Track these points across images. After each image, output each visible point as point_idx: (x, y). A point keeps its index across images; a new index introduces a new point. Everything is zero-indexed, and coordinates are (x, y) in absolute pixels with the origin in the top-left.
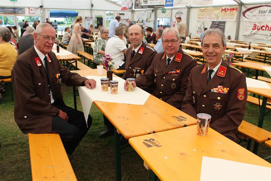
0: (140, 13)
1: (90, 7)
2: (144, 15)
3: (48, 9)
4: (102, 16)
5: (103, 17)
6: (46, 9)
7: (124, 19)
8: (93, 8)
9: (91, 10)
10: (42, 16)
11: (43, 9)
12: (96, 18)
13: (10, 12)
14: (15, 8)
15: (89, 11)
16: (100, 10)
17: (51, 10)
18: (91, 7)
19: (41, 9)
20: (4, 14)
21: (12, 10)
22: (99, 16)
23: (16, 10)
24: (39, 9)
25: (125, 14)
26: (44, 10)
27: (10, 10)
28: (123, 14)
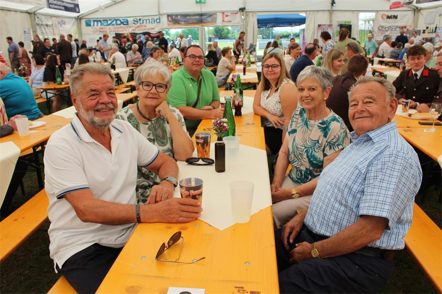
0: (432, 12)
1: (329, 7)
2: (440, 15)
3: (253, 13)
4: (350, 22)
5: (351, 24)
6: (251, 13)
7: (397, 27)
8: (334, 8)
9: (331, 12)
10: (243, 25)
11: (245, 13)
12: (338, 25)
13: (195, 21)
14: (201, 15)
15: (327, 15)
16: (347, 11)
17: (258, 14)
18: (330, 5)
19: (242, 13)
20: (185, 25)
21: (198, 17)
22: (345, 22)
23: (204, 17)
24: (239, 13)
25: (398, 17)
26: (246, 15)
27: (195, 17)
28: (396, 17)
